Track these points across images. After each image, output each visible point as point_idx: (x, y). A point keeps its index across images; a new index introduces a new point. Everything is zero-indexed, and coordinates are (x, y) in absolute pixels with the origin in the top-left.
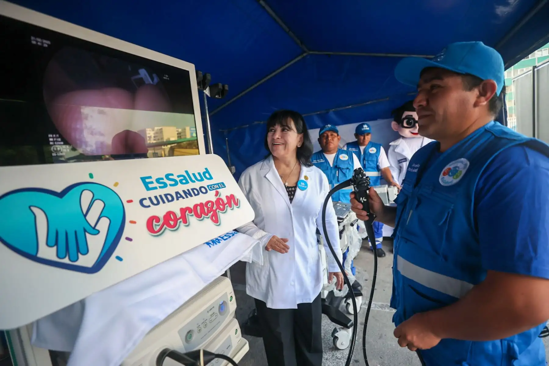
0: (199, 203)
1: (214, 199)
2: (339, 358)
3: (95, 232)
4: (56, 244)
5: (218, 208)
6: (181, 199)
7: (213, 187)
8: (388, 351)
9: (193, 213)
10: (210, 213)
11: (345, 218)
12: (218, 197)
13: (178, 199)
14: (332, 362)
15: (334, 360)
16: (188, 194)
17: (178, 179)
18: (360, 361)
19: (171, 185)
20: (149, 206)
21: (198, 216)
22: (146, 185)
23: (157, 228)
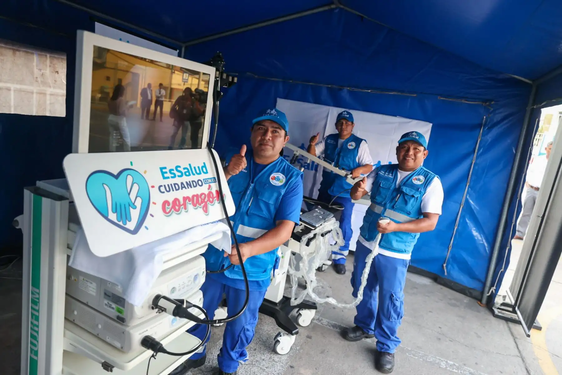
0: (195, 194)
1: (206, 192)
2: (276, 361)
3: (134, 207)
4: (116, 212)
5: (209, 200)
6: (184, 189)
7: (207, 181)
8: (325, 365)
9: (191, 202)
10: (203, 204)
11: (318, 227)
12: (209, 190)
13: (182, 189)
14: (268, 363)
15: (270, 362)
16: (189, 185)
17: (183, 171)
18: (295, 368)
19: (179, 176)
20: (164, 192)
21: (194, 205)
22: (163, 173)
23: (168, 210)
